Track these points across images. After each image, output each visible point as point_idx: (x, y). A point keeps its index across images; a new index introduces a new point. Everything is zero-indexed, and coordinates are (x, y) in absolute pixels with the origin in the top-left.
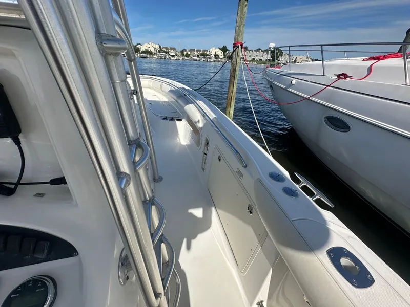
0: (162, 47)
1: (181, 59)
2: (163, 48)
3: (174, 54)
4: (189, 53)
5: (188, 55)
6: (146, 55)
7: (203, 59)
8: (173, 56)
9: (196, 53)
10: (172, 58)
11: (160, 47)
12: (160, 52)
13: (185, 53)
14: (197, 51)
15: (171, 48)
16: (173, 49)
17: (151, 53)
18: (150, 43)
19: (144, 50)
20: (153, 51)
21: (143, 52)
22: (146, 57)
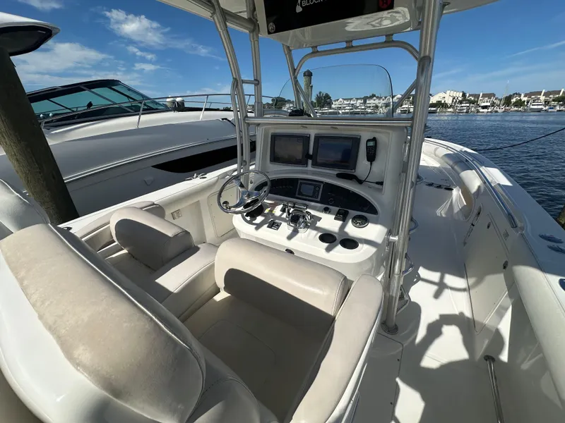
0: (468, 95)
1: (500, 111)
2: (470, 95)
3: (489, 104)
4: (526, 99)
5: (519, 103)
6: (435, 109)
7: (558, 108)
8: (484, 107)
9: (542, 98)
10: (482, 110)
11: (464, 95)
12: (461, 102)
13: (514, 100)
14: (546, 94)
15: (484, 96)
16: (489, 96)
17: (444, 106)
18: (448, 92)
19: (435, 102)
20: (449, 101)
21: (433, 105)
22: (434, 112)
